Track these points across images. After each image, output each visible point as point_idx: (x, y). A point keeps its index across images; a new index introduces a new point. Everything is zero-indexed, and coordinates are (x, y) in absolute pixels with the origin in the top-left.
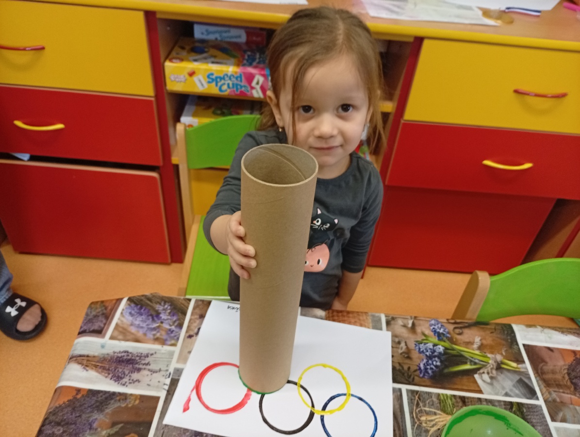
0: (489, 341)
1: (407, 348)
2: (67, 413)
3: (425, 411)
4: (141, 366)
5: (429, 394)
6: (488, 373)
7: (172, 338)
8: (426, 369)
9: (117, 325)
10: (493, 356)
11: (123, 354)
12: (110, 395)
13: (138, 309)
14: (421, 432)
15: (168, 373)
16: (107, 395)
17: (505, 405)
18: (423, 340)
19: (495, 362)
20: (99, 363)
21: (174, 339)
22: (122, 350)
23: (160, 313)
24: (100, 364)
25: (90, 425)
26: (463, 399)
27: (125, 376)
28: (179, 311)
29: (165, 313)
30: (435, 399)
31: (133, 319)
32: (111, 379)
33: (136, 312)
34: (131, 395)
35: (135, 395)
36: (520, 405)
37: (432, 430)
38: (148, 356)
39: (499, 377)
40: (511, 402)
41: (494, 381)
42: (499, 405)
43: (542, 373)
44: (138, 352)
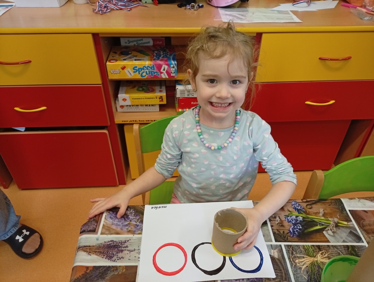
0: (328, 211)
1: (281, 220)
3: (297, 256)
4: (123, 249)
5: (298, 246)
6: (331, 230)
7: (139, 230)
8: (294, 231)
9: (103, 225)
10: (332, 219)
11: (110, 243)
12: (107, 269)
13: (115, 215)
14: (297, 269)
15: (140, 251)
16: (106, 268)
17: (344, 248)
18: (289, 214)
19: (334, 223)
20: (97, 249)
21: (140, 230)
22: (109, 241)
23: (129, 216)
24: (98, 251)
26: (319, 247)
27: (114, 256)
28: (139, 213)
29: (131, 215)
30: (302, 249)
31: (113, 221)
32: (106, 259)
33: (113, 216)
34: (120, 266)
35: (122, 266)
36: (352, 246)
37: (304, 267)
38: (126, 242)
39: (338, 232)
40: (348, 245)
41: (336, 235)
42: (341, 248)
43: (363, 226)
44: (120, 240)
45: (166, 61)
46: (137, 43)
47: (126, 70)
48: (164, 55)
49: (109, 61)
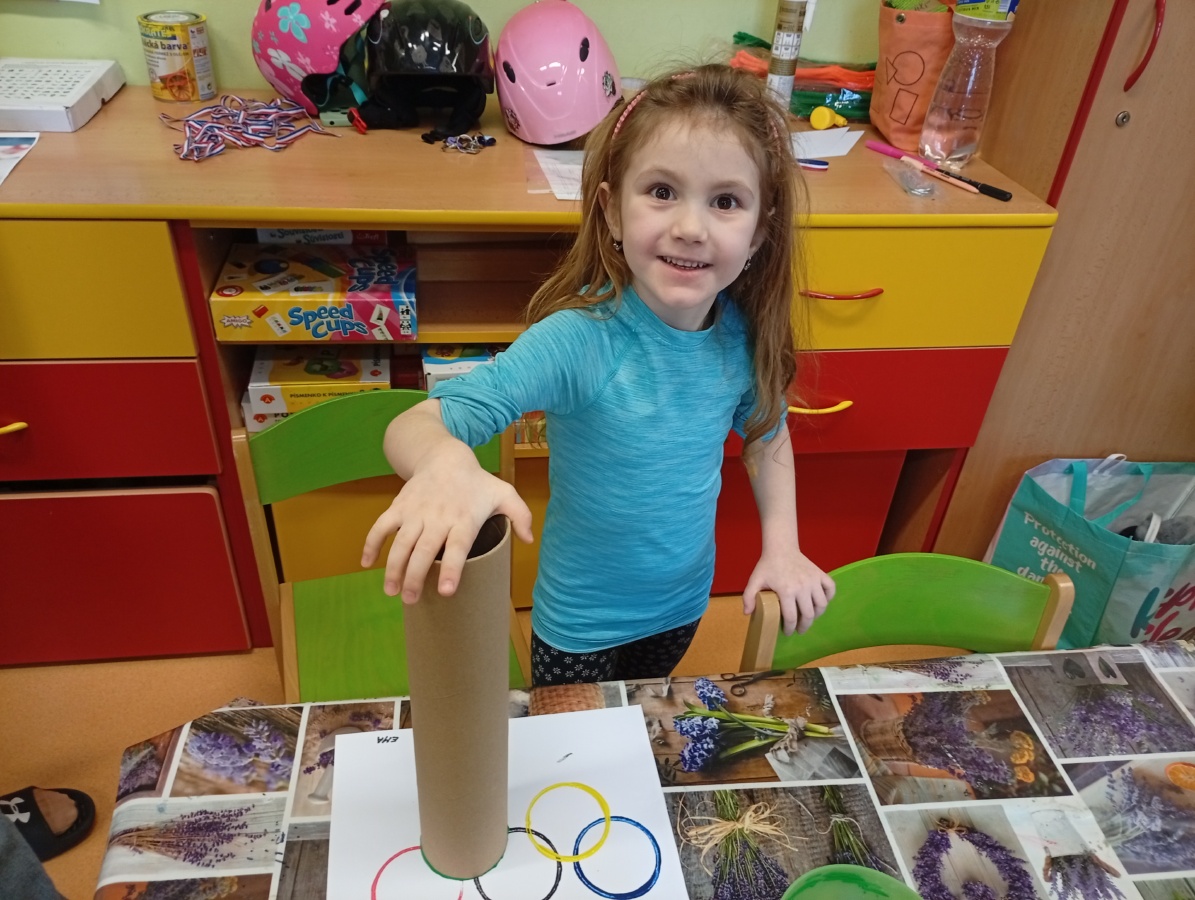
0: (786, 699)
1: (663, 729)
3: (695, 821)
4: (232, 831)
5: (698, 794)
6: (786, 748)
7: (279, 778)
8: (693, 757)
9: (179, 770)
10: (793, 720)
11: (197, 818)
12: (187, 886)
13: (212, 740)
14: (689, 854)
15: (280, 835)
16: (182, 886)
17: (812, 793)
18: (687, 713)
19: (796, 729)
20: (160, 837)
21: (282, 779)
22: (195, 811)
23: (252, 740)
24: (161, 840)
26: (749, 794)
27: (209, 851)
28: (284, 732)
29: (260, 738)
30: (708, 801)
31: (206, 757)
32: (185, 860)
33: (209, 745)
34: (223, 878)
35: (229, 878)
36: (834, 789)
37: (707, 848)
38: (242, 814)
39: (802, 752)
40: (822, 787)
41: (796, 759)
42: (805, 794)
43: (866, 736)
44: (224, 810)
45: (387, 294)
46: (305, 237)
47: (267, 319)
48: (383, 275)
49: (218, 292)
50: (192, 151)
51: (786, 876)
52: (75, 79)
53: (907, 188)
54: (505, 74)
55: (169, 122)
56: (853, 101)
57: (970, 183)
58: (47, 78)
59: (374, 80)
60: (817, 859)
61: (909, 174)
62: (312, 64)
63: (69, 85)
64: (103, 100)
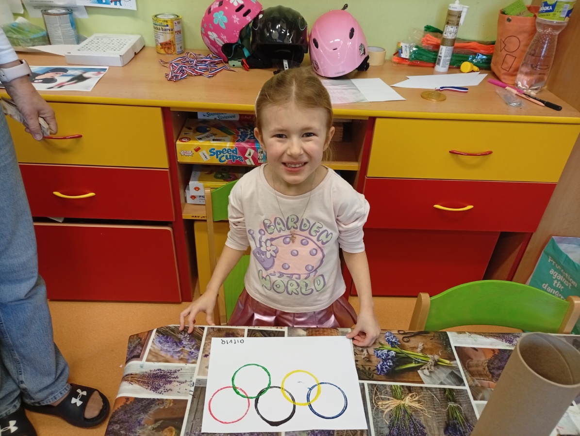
0: (429, 346)
1: (368, 354)
2: (121, 415)
3: (381, 398)
4: (172, 379)
5: (384, 385)
6: (428, 369)
7: (193, 358)
8: (382, 368)
9: (150, 350)
10: (432, 356)
11: (157, 372)
12: (151, 401)
13: (165, 339)
14: (378, 413)
15: (192, 383)
17: (440, 391)
18: (380, 347)
19: (433, 360)
20: (140, 378)
21: (194, 359)
22: (156, 369)
23: (182, 340)
24: (141, 380)
25: (139, 422)
26: (409, 388)
27: (161, 387)
28: (196, 338)
29: (186, 340)
30: (388, 389)
31: (162, 346)
32: (151, 390)
33: (163, 341)
34: (167, 400)
35: (169, 399)
36: (451, 390)
37: (387, 411)
38: (176, 372)
39: (436, 371)
40: (445, 388)
41: (432, 374)
42: (436, 391)
43: (468, 367)
44: (169, 369)
45: (253, 143)
46: (218, 117)
47: (200, 153)
49: (179, 140)
50: (173, 77)
51: (424, 428)
52: (124, 43)
53: (507, 103)
54: (314, 44)
55: (163, 63)
56: (482, 59)
57: (540, 101)
58: (113, 43)
59: (254, 46)
60: (440, 422)
61: (509, 96)
62: (227, 39)
63: (122, 46)
64: (135, 53)
